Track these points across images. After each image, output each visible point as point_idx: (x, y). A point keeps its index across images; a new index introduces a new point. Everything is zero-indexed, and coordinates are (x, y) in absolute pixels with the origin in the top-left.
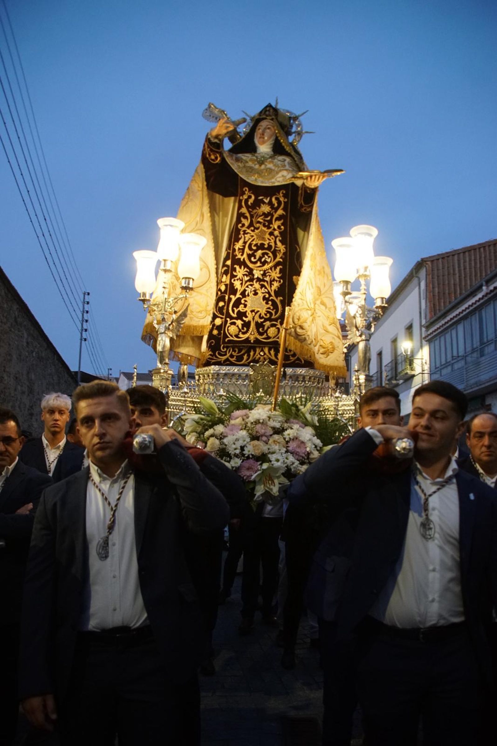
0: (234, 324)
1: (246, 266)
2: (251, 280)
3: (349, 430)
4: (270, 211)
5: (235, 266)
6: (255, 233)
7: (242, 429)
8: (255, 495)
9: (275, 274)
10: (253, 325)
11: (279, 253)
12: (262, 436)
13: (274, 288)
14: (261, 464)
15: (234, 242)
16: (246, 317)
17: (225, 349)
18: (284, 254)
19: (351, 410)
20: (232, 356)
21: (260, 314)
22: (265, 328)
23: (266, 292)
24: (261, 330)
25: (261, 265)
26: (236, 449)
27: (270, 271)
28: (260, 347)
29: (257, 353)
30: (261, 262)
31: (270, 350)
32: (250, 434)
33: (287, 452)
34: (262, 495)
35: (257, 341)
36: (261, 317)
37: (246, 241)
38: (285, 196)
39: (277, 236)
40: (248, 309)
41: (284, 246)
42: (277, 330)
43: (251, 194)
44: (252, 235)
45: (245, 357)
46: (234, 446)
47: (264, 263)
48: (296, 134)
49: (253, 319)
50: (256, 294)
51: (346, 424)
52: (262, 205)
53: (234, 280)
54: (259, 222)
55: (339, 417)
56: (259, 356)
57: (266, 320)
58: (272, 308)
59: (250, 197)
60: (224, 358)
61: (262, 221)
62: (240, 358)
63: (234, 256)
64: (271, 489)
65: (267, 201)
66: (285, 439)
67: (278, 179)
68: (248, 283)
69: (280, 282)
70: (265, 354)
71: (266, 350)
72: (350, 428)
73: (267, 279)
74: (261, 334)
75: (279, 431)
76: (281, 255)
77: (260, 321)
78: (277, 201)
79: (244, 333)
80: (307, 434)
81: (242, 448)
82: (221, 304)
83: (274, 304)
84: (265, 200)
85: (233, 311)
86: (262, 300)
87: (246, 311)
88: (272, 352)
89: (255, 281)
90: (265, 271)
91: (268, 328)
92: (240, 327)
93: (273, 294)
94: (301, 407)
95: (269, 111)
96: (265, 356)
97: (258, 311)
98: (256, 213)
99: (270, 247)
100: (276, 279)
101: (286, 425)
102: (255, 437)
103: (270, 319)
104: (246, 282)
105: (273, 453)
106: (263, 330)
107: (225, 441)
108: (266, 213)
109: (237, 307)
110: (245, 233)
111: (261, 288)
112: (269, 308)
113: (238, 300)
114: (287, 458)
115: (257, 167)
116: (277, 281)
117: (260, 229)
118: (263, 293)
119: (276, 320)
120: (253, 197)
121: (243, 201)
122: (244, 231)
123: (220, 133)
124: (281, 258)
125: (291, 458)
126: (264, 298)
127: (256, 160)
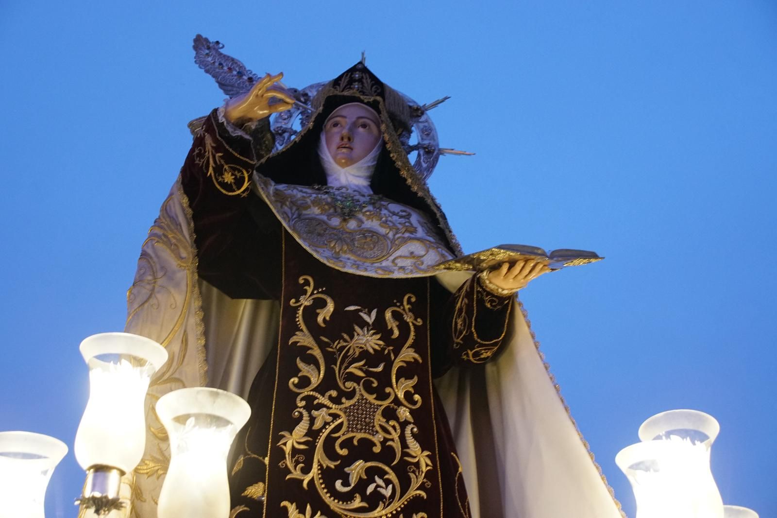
1: (319, 505)
4: (383, 349)
5: (285, 504)
6: (343, 406)
11: (414, 472)
15: (278, 429)
18: (429, 475)
25: (364, 504)
30: (364, 498)
37: (316, 428)
38: (416, 311)
39: (407, 422)
41: (426, 453)
43: (320, 296)
44: (331, 411)
47: (373, 501)
48: (422, 152)
52: (357, 328)
54: (352, 377)
59: (321, 304)
61: (360, 374)
63: (279, 472)
65: (370, 319)
67: (400, 263)
76: (421, 479)
78: (397, 323)
84: (365, 317)
95: (360, 80)
98: (343, 348)
108: (371, 351)
110: (311, 405)
115: (336, 222)
117: (357, 397)
120: (331, 307)
121: (300, 312)
122: (309, 399)
123: (250, 115)
124: (422, 487)
127: (332, 205)
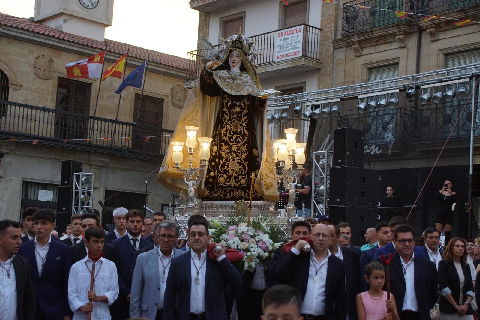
0: (222, 176)
1: (228, 144)
2: (231, 152)
3: (285, 234)
4: (240, 111)
5: (222, 143)
6: (232, 124)
7: (235, 236)
8: (244, 267)
9: (244, 149)
10: (233, 177)
11: (245, 136)
12: (246, 239)
13: (243, 157)
14: (246, 253)
16: (229, 173)
17: (217, 190)
18: (248, 137)
19: (286, 225)
20: (221, 194)
21: (236, 172)
22: (239, 179)
23: (239, 159)
24: (237, 180)
25: (236, 143)
26: (235, 246)
27: (241, 147)
28: (236, 189)
29: (235, 192)
31: (241, 191)
32: (240, 239)
33: (258, 247)
34: (248, 267)
35: (235, 186)
36: (237, 173)
37: (227, 129)
39: (245, 126)
40: (230, 169)
41: (248, 132)
42: (245, 180)
43: (229, 100)
44: (230, 125)
45: (228, 195)
46: (234, 245)
47: (238, 142)
49: (233, 174)
50: (234, 160)
51: (283, 231)
52: (236, 107)
53: (222, 152)
54: (234, 118)
55: (280, 228)
56: (236, 194)
57: (239, 175)
58: (242, 168)
59: (228, 102)
60: (217, 195)
61: (236, 117)
62: (225, 195)
63: (221, 138)
64: (252, 264)
66: (256, 240)
67: (244, 91)
68: (229, 154)
69: (246, 153)
70: (239, 193)
71: (240, 191)
72: (286, 233)
73: (240, 151)
74: (237, 183)
75: (253, 237)
77: (236, 175)
79: (228, 182)
80: (266, 238)
81: (238, 246)
82: (213, 164)
83: (244, 166)
85: (222, 169)
86: (237, 164)
87: (229, 170)
88: (243, 192)
89: (233, 153)
90: (238, 147)
91: (241, 179)
92: (226, 178)
93: (243, 160)
94: (261, 223)
96: (239, 194)
97: (235, 170)
98: (232, 112)
99: (241, 133)
100: (244, 151)
101: (256, 234)
102: (242, 240)
103: (241, 174)
104: (228, 153)
105: (252, 247)
106: (238, 180)
107: (229, 242)
109: (224, 167)
111: (237, 157)
112: (241, 168)
113: (224, 163)
114: (258, 250)
115: (232, 82)
116: (245, 153)
118: (238, 160)
119: (245, 175)
120: (230, 102)
121: (225, 103)
125: (260, 250)
126: (238, 163)
127: (231, 78)
